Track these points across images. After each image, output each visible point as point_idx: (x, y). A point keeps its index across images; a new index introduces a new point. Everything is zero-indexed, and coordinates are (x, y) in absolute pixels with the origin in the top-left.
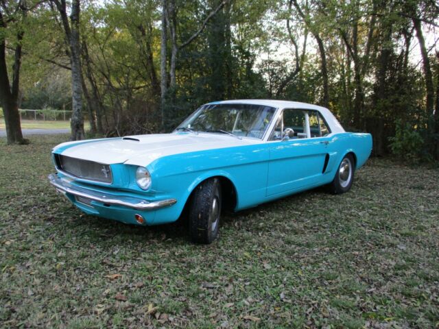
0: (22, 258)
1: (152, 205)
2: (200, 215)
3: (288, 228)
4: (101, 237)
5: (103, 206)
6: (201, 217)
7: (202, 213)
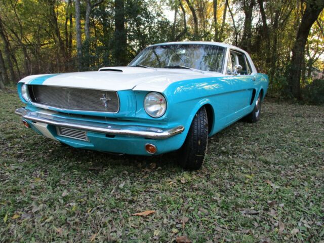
0: (20, 203)
1: (166, 133)
2: (199, 143)
3: (247, 150)
4: (91, 170)
5: (104, 137)
6: (201, 144)
7: (201, 140)
